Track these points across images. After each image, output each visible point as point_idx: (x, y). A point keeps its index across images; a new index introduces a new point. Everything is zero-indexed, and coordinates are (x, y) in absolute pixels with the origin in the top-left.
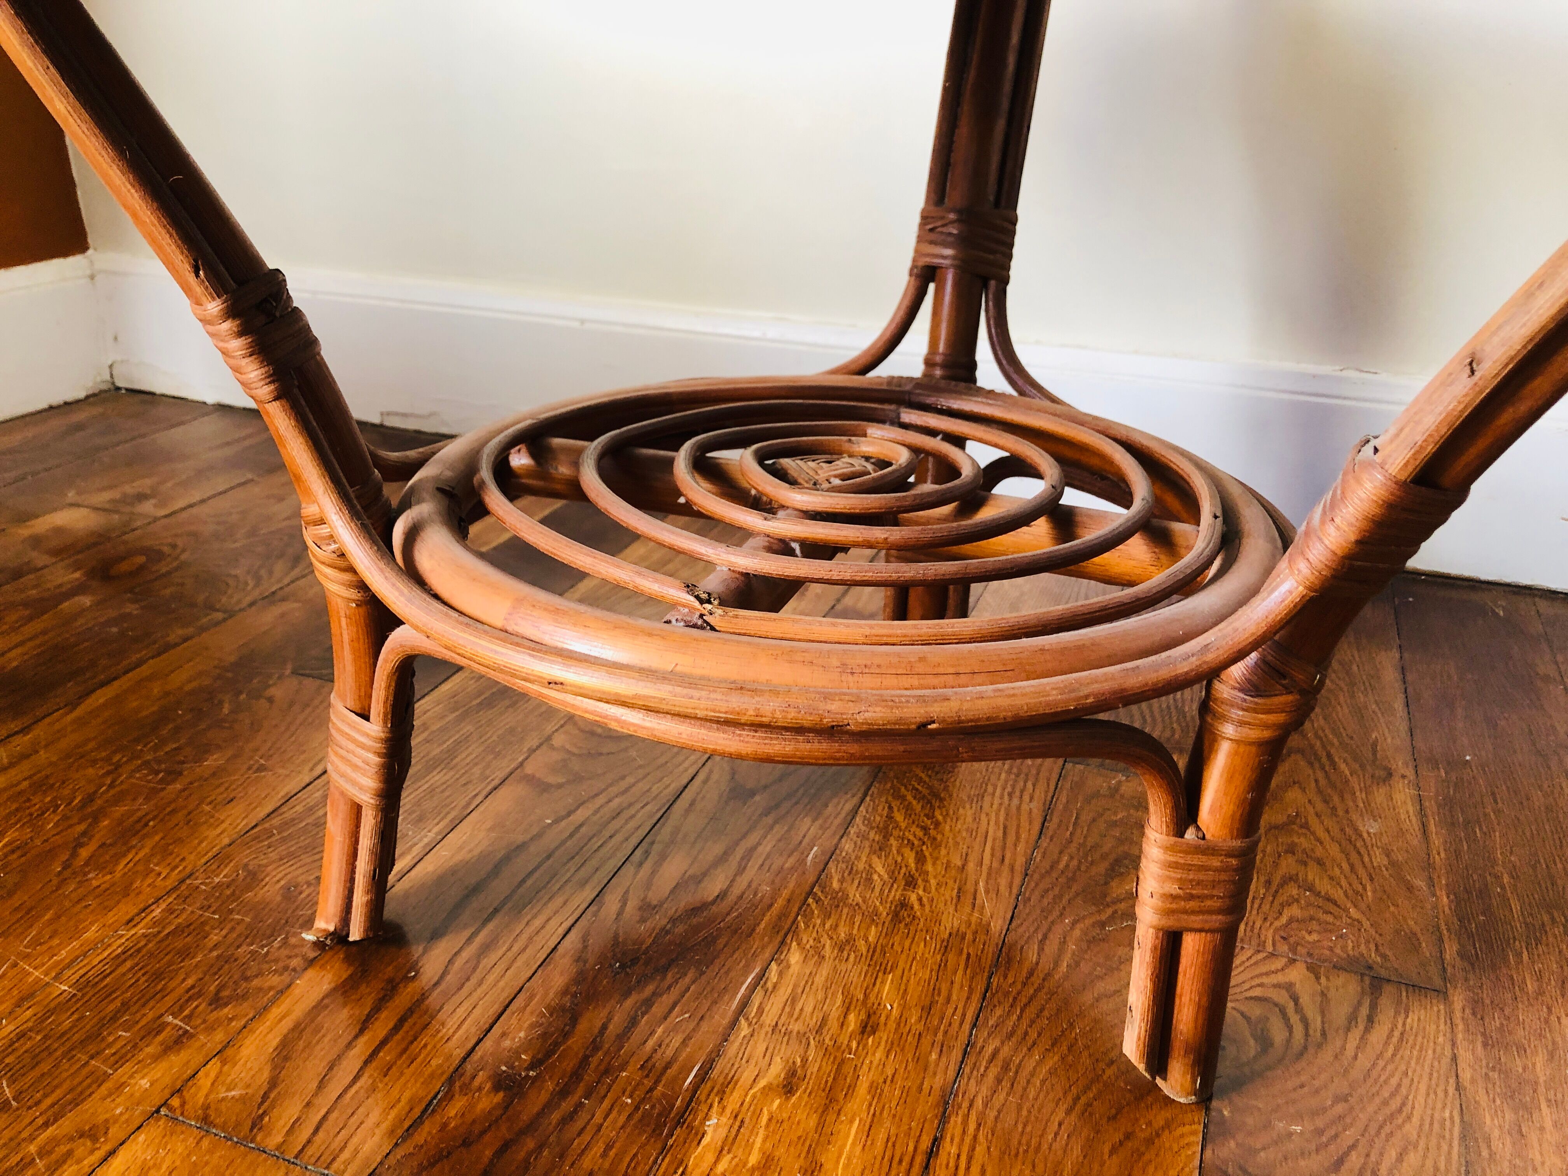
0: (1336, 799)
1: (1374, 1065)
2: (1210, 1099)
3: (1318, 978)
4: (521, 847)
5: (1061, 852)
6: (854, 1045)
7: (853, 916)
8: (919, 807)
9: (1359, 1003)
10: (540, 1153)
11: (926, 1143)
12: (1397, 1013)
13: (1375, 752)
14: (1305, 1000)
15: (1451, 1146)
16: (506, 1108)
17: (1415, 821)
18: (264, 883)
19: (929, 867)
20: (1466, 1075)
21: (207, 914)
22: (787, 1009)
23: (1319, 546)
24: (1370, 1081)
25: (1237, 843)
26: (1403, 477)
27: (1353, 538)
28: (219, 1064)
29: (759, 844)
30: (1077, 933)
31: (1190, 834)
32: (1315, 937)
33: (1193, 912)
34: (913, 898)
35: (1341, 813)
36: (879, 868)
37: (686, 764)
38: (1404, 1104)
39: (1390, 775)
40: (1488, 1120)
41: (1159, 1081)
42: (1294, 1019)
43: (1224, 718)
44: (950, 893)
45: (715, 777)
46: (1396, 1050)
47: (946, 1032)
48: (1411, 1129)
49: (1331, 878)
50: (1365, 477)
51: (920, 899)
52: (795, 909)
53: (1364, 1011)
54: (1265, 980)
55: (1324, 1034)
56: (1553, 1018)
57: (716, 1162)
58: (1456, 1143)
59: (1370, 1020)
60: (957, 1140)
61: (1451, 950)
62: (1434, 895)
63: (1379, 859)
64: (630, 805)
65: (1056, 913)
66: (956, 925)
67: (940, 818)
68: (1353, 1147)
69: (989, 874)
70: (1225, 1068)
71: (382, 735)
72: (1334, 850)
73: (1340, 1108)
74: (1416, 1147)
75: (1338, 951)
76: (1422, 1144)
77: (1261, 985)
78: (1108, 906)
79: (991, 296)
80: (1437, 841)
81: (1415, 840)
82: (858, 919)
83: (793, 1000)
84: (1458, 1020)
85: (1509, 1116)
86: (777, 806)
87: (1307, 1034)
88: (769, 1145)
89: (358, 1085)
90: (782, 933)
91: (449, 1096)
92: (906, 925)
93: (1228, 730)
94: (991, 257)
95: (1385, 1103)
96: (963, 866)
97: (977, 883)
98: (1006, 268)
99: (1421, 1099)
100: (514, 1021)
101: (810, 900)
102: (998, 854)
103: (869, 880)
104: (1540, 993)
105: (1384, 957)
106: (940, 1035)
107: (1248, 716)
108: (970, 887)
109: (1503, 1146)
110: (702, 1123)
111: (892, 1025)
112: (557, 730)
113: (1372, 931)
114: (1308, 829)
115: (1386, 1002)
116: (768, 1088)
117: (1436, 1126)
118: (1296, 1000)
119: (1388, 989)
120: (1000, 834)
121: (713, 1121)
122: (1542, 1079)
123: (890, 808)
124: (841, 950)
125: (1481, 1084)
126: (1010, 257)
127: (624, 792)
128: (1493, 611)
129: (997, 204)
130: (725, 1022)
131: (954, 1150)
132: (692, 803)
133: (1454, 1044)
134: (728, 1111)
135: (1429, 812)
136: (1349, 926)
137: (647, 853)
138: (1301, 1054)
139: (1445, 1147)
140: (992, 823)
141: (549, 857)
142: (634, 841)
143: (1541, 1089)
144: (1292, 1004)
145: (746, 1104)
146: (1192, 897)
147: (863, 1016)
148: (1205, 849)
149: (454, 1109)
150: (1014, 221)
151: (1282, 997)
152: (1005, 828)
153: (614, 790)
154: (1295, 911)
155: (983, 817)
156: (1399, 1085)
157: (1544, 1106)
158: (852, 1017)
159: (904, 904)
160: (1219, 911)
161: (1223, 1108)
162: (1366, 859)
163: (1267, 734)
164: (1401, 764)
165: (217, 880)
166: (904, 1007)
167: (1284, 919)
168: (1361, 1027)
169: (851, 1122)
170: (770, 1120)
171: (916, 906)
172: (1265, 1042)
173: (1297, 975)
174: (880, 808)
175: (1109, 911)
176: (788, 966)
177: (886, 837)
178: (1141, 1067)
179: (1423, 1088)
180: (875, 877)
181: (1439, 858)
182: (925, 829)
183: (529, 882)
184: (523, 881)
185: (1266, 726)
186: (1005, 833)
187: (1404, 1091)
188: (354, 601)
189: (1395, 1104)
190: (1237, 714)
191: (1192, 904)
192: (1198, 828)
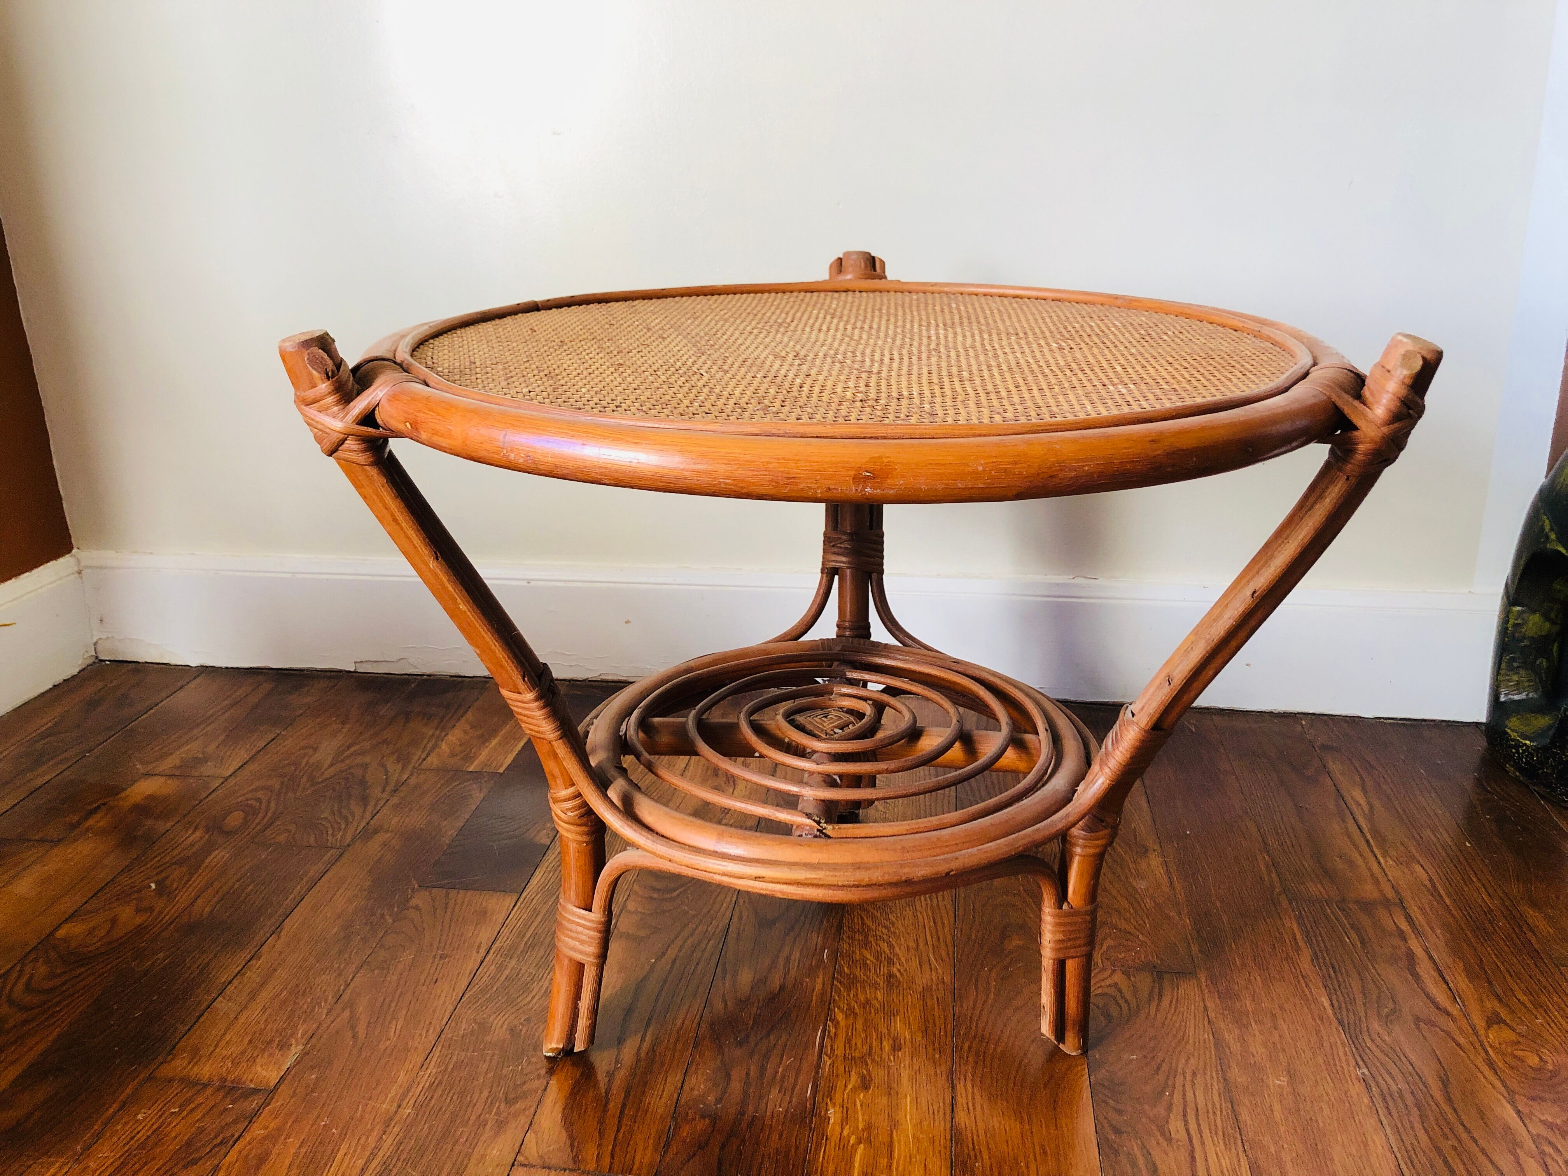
0: (1119, 870)
1: (1166, 1018)
2: (1087, 1051)
3: (1129, 978)
4: (644, 979)
5: (971, 928)
6: (892, 1058)
7: (864, 987)
8: (879, 915)
9: (1153, 987)
10: (745, 1144)
11: (948, 1100)
12: (1173, 990)
13: (1135, 836)
14: (1125, 990)
15: (1210, 1051)
16: (714, 1126)
17: (1166, 879)
18: (493, 1028)
19: (897, 949)
20: (1212, 1015)
21: (468, 1054)
22: (847, 1046)
23: (1113, 760)
24: (1165, 1027)
25: (1088, 908)
26: (1147, 728)
27: (1128, 757)
28: (533, 1135)
29: (791, 954)
30: (994, 975)
31: (1065, 906)
32: (1123, 955)
33: (1071, 948)
34: (895, 970)
35: (1123, 878)
36: (868, 956)
37: (723, 909)
38: (1184, 1035)
39: (1147, 851)
40: (1227, 1035)
41: (1061, 1046)
42: (1122, 1002)
43: (1075, 845)
44: (915, 963)
45: (745, 914)
46: (1176, 1008)
47: (939, 1043)
48: (1190, 1047)
49: (1125, 920)
50: (1130, 729)
51: (899, 971)
52: (829, 990)
53: (1156, 991)
54: (1103, 984)
55: (1138, 1007)
56: (1252, 978)
57: (842, 1131)
58: (1213, 1049)
59: (1160, 996)
60: (964, 1096)
61: (1195, 948)
62: (1182, 920)
63: (1150, 904)
64: (700, 942)
65: (979, 966)
66: (925, 982)
67: (894, 920)
68: (1163, 1061)
69: (933, 949)
70: (1092, 1034)
71: (603, 920)
72: (1125, 903)
73: (1152, 1044)
74: (1194, 1056)
75: (1137, 961)
76: (1196, 1054)
77: (1101, 987)
78: (1007, 956)
79: (874, 584)
80: (1178, 887)
81: (1166, 889)
82: (867, 988)
83: (848, 1040)
84: (1204, 987)
85: (1237, 1032)
86: (792, 928)
87: (1130, 1009)
88: (867, 1117)
89: (622, 1131)
90: (827, 1004)
91: (677, 1127)
92: (897, 987)
93: (1078, 850)
94: (872, 560)
95: (1175, 1036)
96: (917, 947)
97: (928, 956)
98: (882, 564)
99: (1192, 1030)
100: (694, 1080)
101: (835, 982)
102: (935, 937)
103: (866, 964)
104: (1244, 965)
105: (1162, 960)
106: (936, 1044)
107: (1088, 843)
108: (925, 958)
109: (1236, 1048)
110: (826, 1113)
111: (908, 1044)
112: (627, 899)
113: (1153, 946)
114: (1107, 892)
115: (1166, 984)
116: (854, 1090)
117: (1202, 1043)
118: (1120, 991)
119: (1166, 976)
120: (932, 924)
121: (831, 1111)
122: (1250, 1010)
123: (862, 918)
124: (865, 1008)
125: (1221, 1017)
126: (882, 558)
127: (691, 935)
128: (1189, 729)
129: (871, 528)
130: (815, 1058)
131: (964, 1102)
132: (739, 935)
133: (1204, 1000)
134: (837, 1104)
135: (1172, 871)
136: (1140, 946)
137: (724, 971)
138: (1128, 1020)
139: (1207, 1052)
140: (925, 917)
141: (665, 982)
142: (713, 964)
143: (1251, 1015)
144: (1119, 994)
145: (846, 1100)
146: (1070, 940)
147: (891, 1041)
148: (1073, 913)
149: (685, 1131)
150: (881, 535)
151: (1112, 991)
152: (934, 919)
153: (685, 934)
154: (1109, 942)
155: (918, 914)
156: (1180, 1026)
157: (1253, 1023)
158: (885, 1043)
159: (891, 975)
160: (1084, 946)
161: (1095, 1054)
162: (1143, 905)
163: (1097, 850)
164: (1151, 842)
165: (461, 1033)
166: (912, 1033)
167: (1105, 948)
168: (1156, 998)
169: (906, 1096)
170: (861, 1105)
171: (898, 975)
172: (1109, 1017)
173: (1118, 977)
174: (856, 919)
175: (1008, 960)
176: (838, 1023)
177: (866, 937)
178: (1053, 1038)
179: (1192, 1026)
180: (868, 962)
181: (1181, 897)
182: (886, 927)
183: (661, 999)
184: (657, 1000)
185: (1097, 846)
186: (935, 923)
187: (1183, 1028)
188: (585, 842)
189: (1179, 1036)
190: (1081, 841)
191: (1069, 944)
192: (1068, 903)
